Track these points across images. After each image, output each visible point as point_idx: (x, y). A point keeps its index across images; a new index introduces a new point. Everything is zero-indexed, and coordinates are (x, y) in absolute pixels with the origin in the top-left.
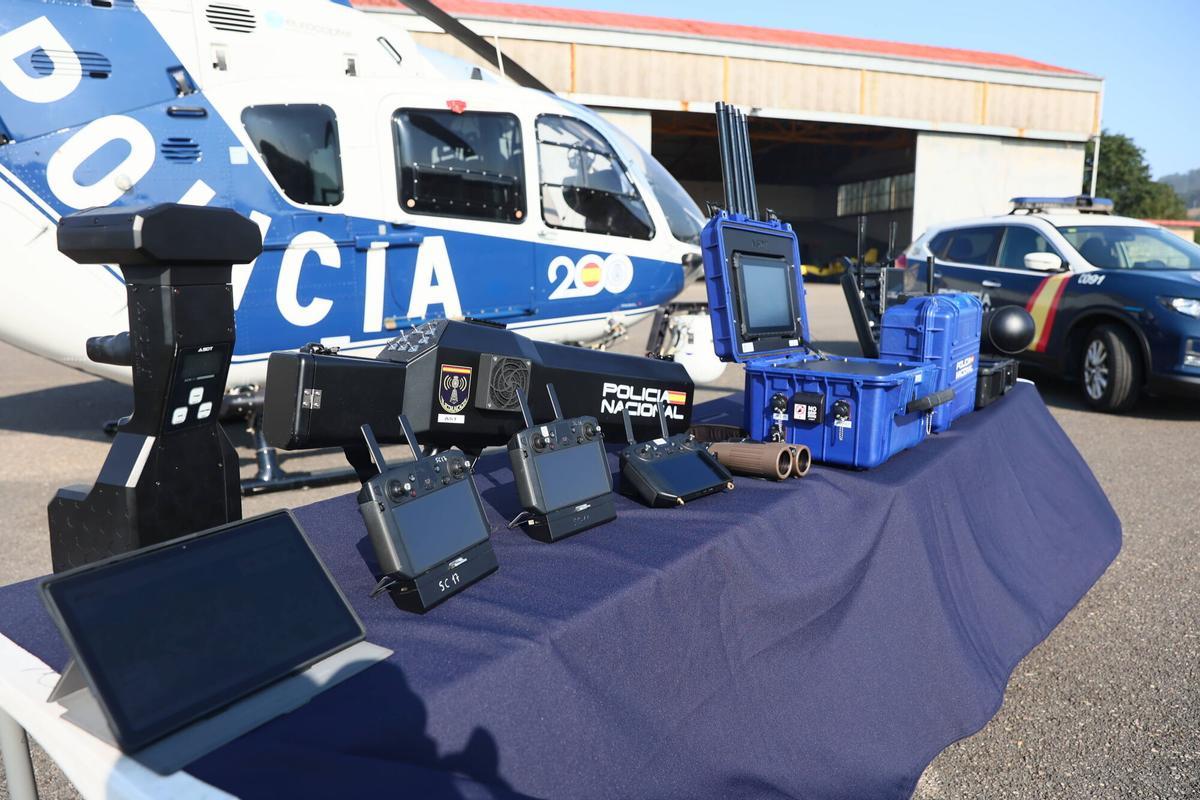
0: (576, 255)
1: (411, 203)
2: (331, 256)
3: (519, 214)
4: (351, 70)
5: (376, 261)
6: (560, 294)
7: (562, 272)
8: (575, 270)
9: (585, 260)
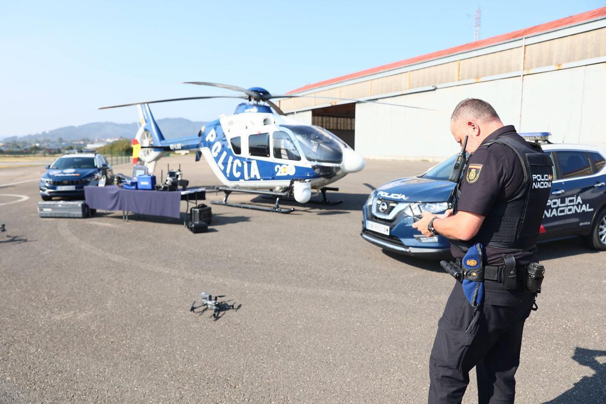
0: (281, 165)
1: (250, 154)
2: (240, 165)
3: (268, 155)
4: (247, 128)
5: (246, 165)
6: (278, 174)
7: (278, 169)
8: (281, 169)
9: (283, 166)
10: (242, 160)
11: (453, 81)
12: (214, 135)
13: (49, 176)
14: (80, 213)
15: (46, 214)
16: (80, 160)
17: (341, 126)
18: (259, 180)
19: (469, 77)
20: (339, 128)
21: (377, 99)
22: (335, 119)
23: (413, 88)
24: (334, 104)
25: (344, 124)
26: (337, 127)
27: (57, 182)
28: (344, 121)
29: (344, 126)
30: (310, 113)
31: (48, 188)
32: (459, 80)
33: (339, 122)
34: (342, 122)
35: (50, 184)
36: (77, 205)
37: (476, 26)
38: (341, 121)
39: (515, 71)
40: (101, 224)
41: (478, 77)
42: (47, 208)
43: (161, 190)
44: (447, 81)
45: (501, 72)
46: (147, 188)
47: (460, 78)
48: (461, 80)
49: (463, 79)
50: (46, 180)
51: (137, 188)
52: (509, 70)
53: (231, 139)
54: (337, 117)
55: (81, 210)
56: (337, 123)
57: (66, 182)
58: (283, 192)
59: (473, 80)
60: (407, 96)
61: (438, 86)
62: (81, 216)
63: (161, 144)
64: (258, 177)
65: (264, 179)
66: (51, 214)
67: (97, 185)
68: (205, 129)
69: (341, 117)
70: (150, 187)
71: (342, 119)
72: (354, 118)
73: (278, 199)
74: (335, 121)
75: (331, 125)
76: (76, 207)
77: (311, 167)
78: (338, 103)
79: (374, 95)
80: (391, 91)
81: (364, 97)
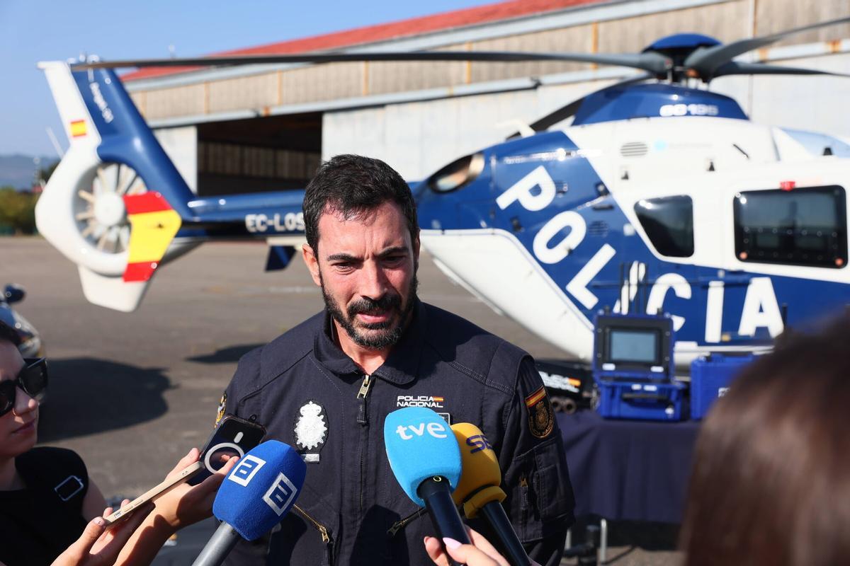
1: (744, 255)
2: (685, 291)
3: (839, 262)
4: (712, 168)
5: (716, 294)
10: (700, 278)
11: (581, 69)
12: (549, 190)
21: (381, 106)
24: (263, 113)
30: (191, 134)
32: (596, 68)
44: (567, 71)
54: (242, 145)
60: (463, 100)
69: (251, 145)
74: (237, 156)
78: (275, 111)
79: (373, 94)
80: (421, 87)
81: (347, 96)
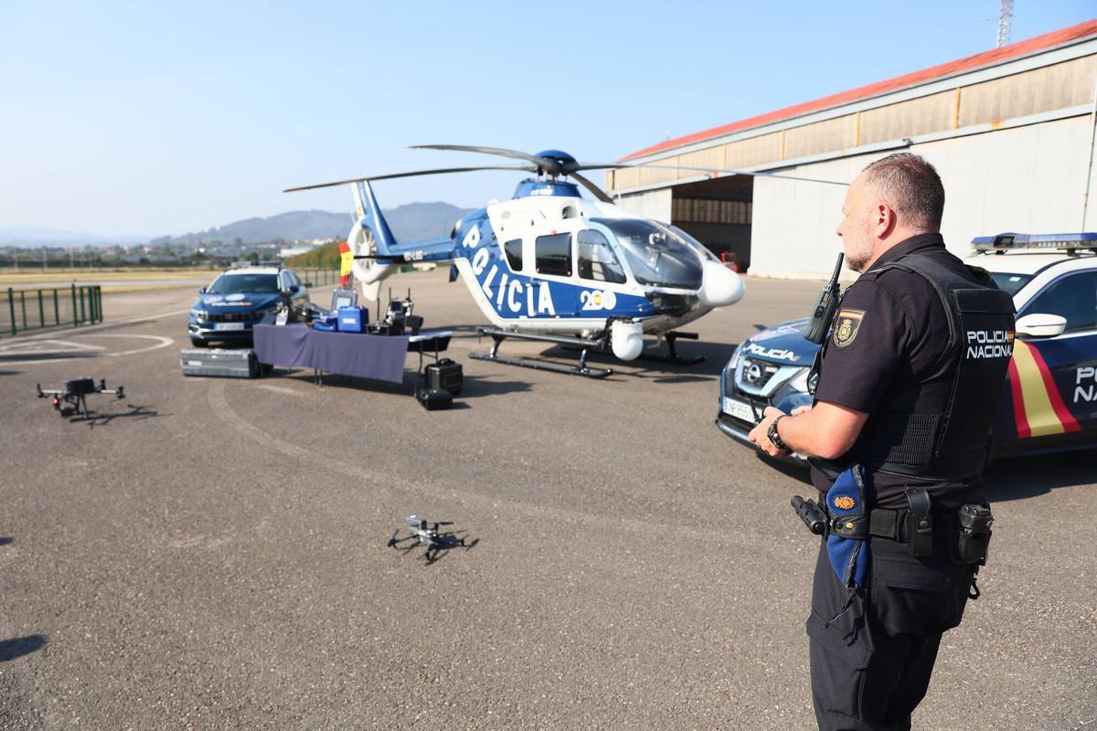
6: (586, 308)
7: (586, 298)
8: (592, 298)
9: (595, 293)
10: (524, 280)
11: (946, 128)
12: (478, 237)
13: (203, 306)
14: (245, 370)
15: (193, 370)
16: (255, 279)
17: (726, 217)
18: (554, 317)
19: (979, 121)
20: (723, 220)
22: (716, 203)
23: (865, 143)
24: (713, 176)
25: (732, 212)
26: (720, 219)
27: (216, 316)
28: (733, 207)
29: (732, 217)
30: (669, 192)
31: (202, 326)
32: (958, 127)
33: (723, 208)
34: (729, 210)
35: (204, 319)
36: (242, 356)
37: (1001, 18)
38: (726, 208)
39: (1078, 104)
40: (278, 389)
41: (997, 119)
42: (194, 360)
43: (376, 334)
44: (933, 130)
45: (1047, 106)
46: (353, 329)
47: (960, 123)
48: (962, 126)
49: (966, 124)
50: (197, 312)
51: (337, 330)
52: (1067, 103)
53: (507, 244)
54: (720, 200)
55: (247, 364)
56: (720, 211)
57: (229, 316)
58: (594, 339)
59: (988, 127)
60: (853, 159)
61: (915, 140)
62: (247, 375)
63: (390, 251)
64: (552, 312)
65: (562, 316)
66: (201, 370)
67: (274, 323)
68: (462, 225)
69: (727, 200)
70: (358, 328)
71: (729, 204)
72: (751, 201)
73: (584, 352)
74: (716, 208)
75: (709, 214)
76: (238, 360)
77: (644, 295)
78: (721, 175)
79: (788, 158)
80: (822, 151)
81: (770, 161)
